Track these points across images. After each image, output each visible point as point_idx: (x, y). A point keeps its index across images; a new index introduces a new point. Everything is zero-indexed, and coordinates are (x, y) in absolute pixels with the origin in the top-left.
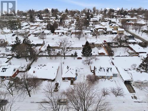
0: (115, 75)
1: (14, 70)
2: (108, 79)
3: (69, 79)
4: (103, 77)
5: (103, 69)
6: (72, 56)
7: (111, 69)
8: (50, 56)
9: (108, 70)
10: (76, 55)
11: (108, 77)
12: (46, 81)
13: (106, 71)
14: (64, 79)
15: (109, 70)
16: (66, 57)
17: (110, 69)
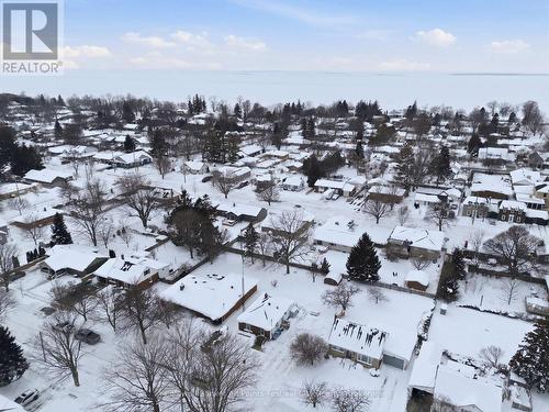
0: (389, 360)
1: (146, 272)
2: (366, 366)
3: (256, 330)
4: (349, 355)
5: (356, 330)
6: (313, 269)
7: (383, 335)
8: (250, 254)
9: (370, 338)
10: (325, 269)
11: (365, 358)
13: (364, 336)
14: (242, 326)
15: (375, 338)
17: (379, 335)
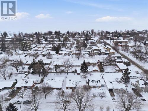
0: (102, 86)
1: (33, 82)
2: (98, 88)
3: (71, 88)
4: (94, 87)
5: (94, 81)
6: (73, 72)
7: (100, 81)
8: (57, 72)
9: (97, 82)
10: (76, 71)
11: (97, 86)
12: (55, 90)
13: (96, 82)
14: (67, 88)
15: (98, 82)
16: (68, 73)
17: (99, 81)
